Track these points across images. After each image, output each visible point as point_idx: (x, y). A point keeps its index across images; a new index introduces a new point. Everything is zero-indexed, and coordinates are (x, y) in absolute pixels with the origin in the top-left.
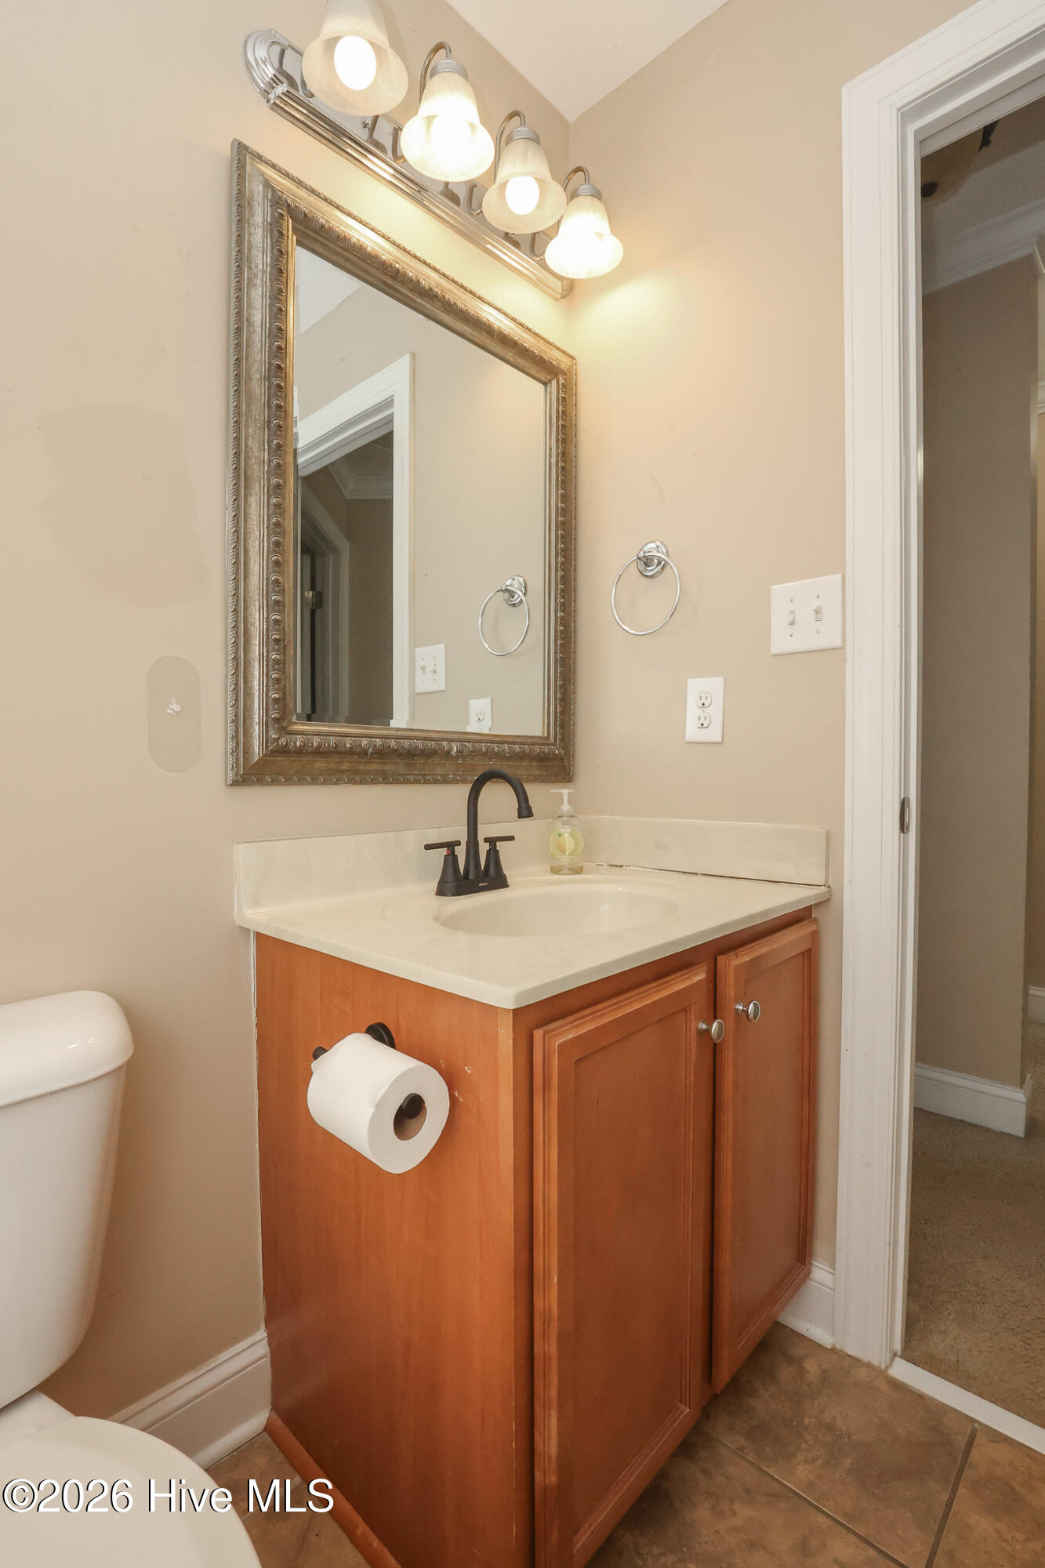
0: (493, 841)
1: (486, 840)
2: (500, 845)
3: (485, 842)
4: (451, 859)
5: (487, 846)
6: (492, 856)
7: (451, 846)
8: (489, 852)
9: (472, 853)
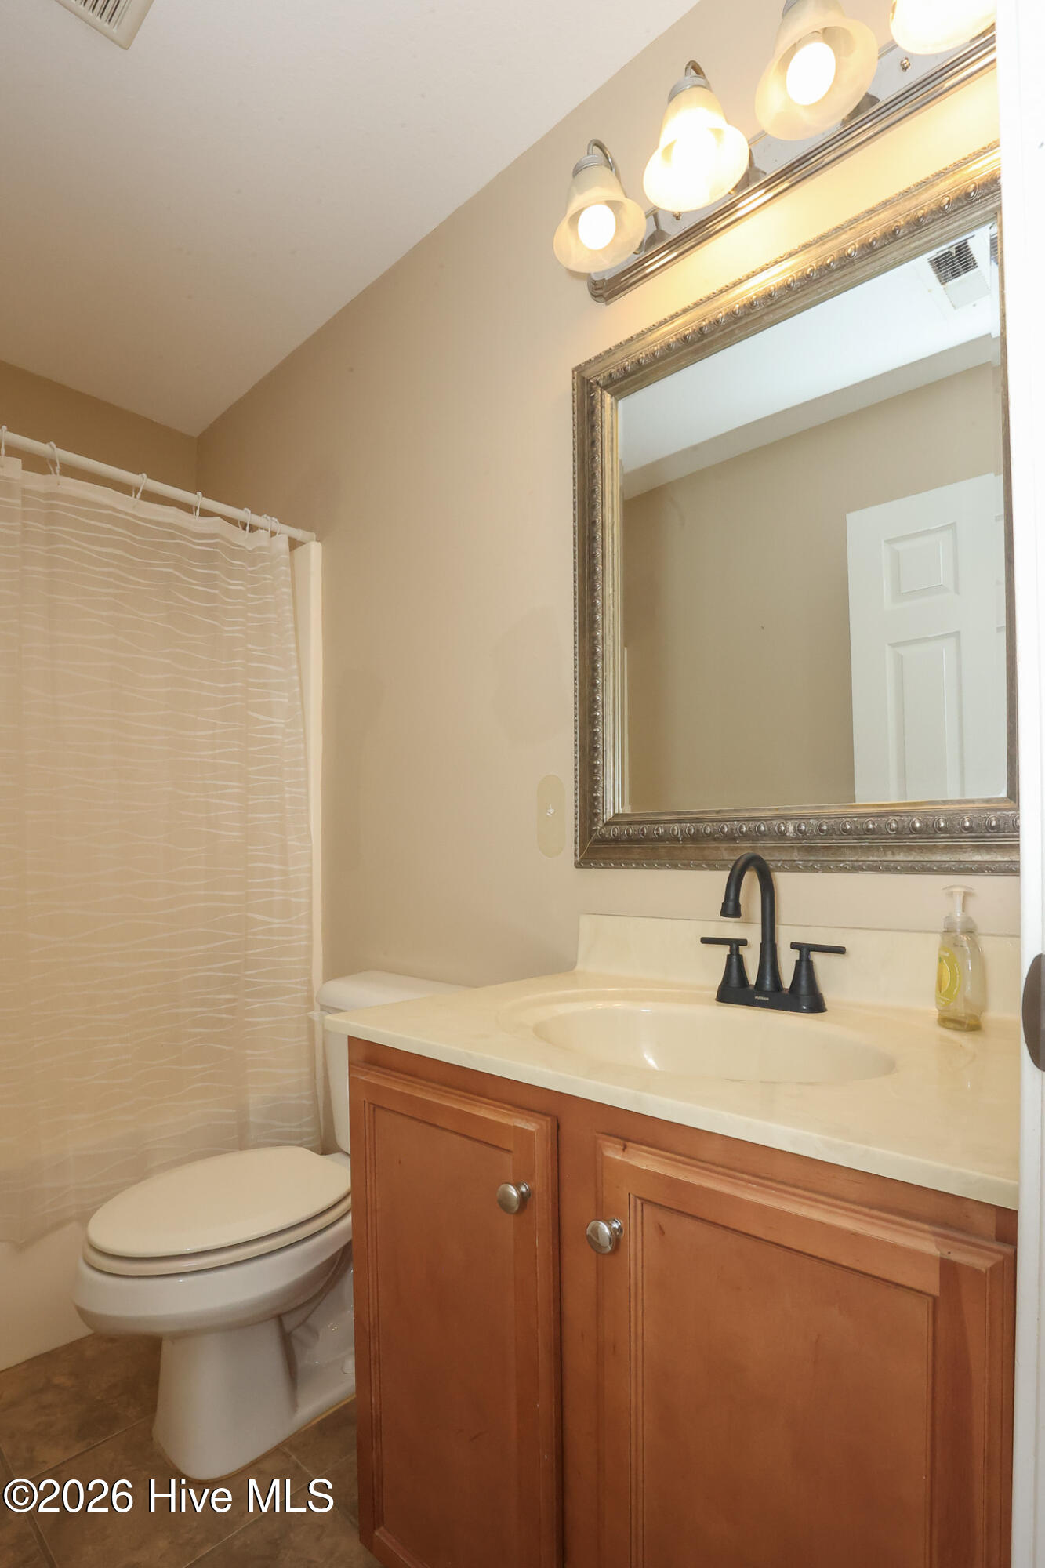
0: (805, 951)
1: (794, 946)
2: (817, 958)
3: (792, 948)
4: (735, 963)
5: (795, 955)
6: (804, 971)
7: (736, 945)
8: (798, 964)
9: (768, 959)
